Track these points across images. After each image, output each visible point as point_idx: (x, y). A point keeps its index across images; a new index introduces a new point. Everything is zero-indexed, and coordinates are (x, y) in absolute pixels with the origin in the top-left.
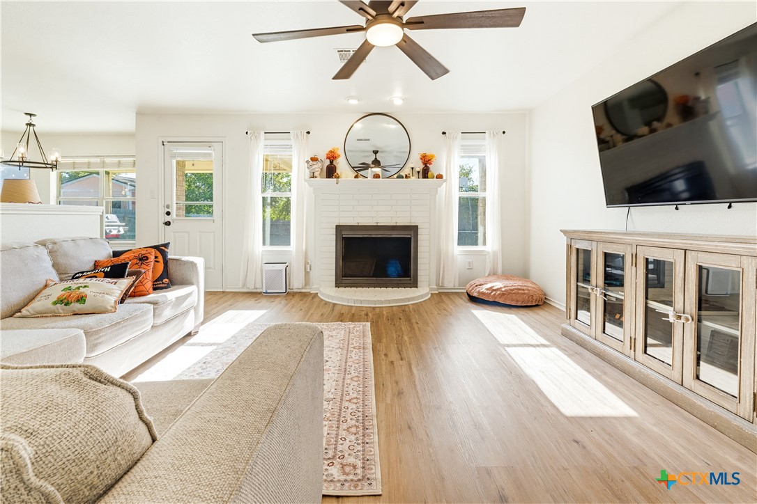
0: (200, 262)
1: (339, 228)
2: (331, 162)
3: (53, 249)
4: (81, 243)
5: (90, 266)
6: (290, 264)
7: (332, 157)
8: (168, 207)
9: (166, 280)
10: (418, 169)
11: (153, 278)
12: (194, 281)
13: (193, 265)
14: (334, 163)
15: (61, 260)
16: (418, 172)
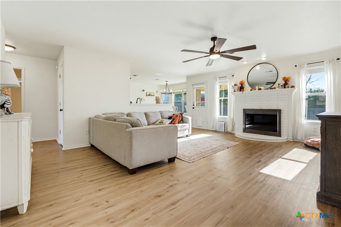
0: (190, 118)
1: (244, 110)
2: (242, 85)
3: (161, 113)
4: (167, 112)
5: (168, 117)
6: (227, 122)
7: (242, 84)
8: (194, 103)
9: (182, 122)
10: (281, 84)
11: (178, 120)
12: (188, 122)
13: (188, 118)
14: (243, 86)
15: (163, 115)
16: (282, 86)
